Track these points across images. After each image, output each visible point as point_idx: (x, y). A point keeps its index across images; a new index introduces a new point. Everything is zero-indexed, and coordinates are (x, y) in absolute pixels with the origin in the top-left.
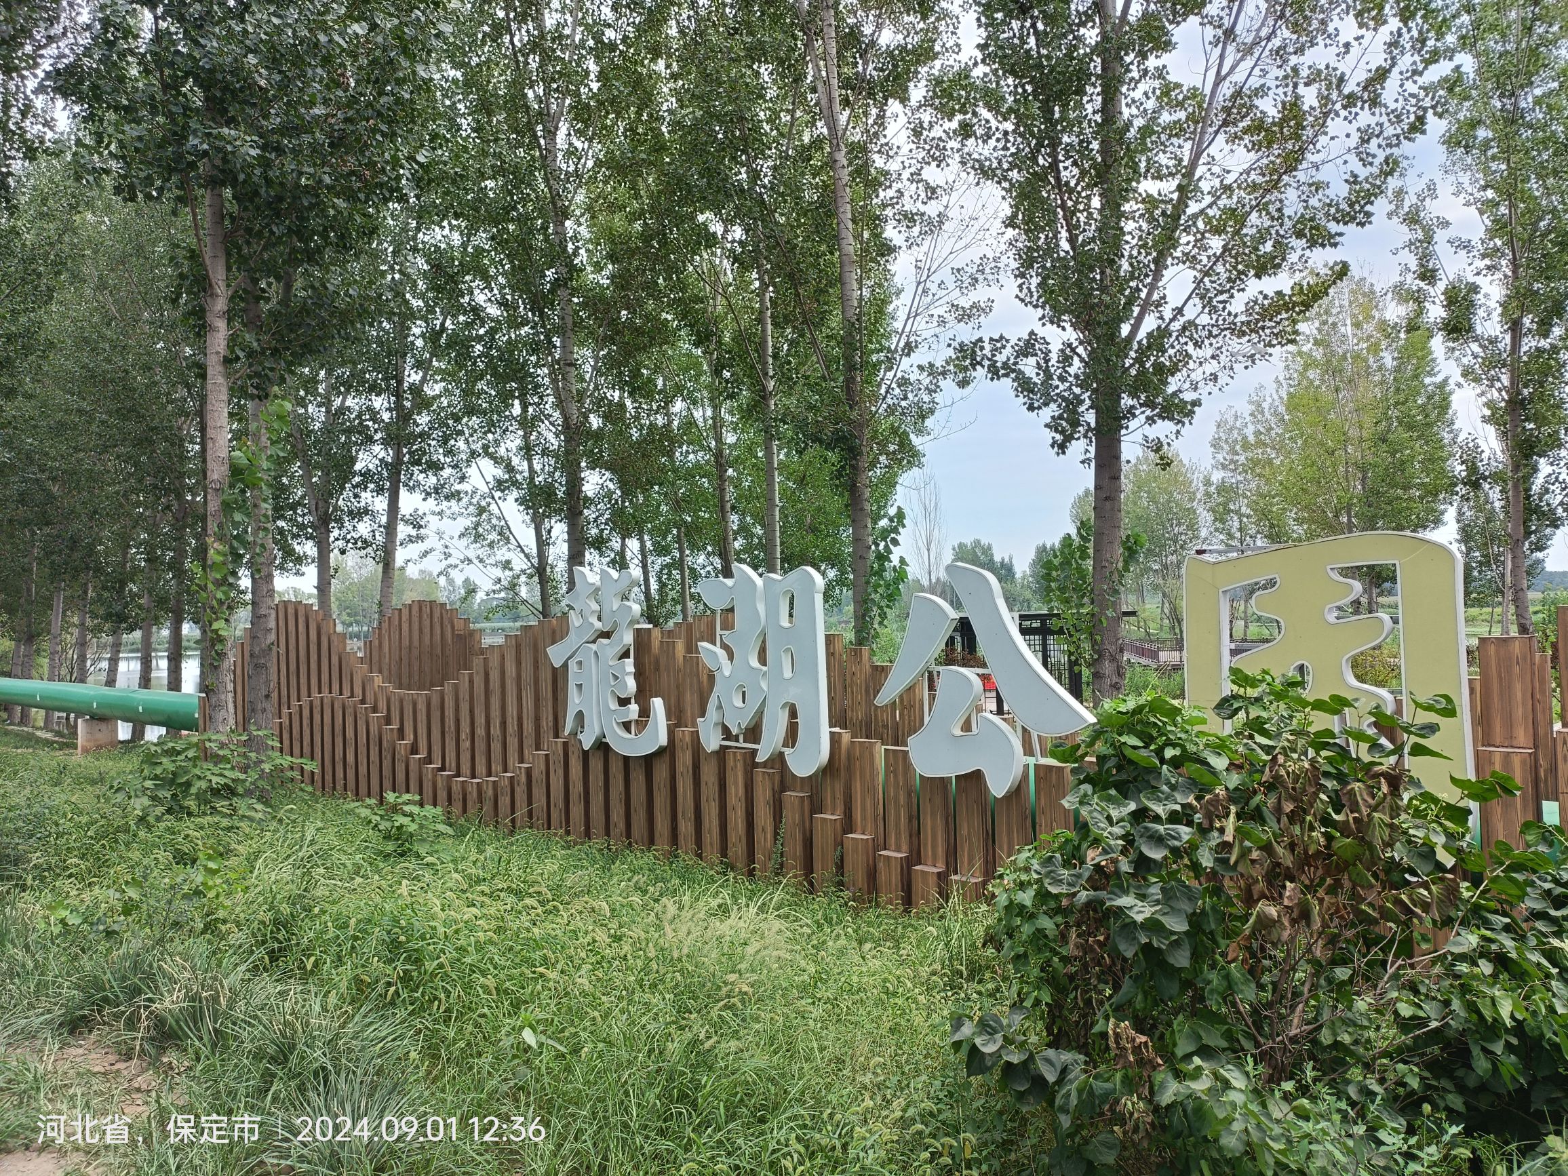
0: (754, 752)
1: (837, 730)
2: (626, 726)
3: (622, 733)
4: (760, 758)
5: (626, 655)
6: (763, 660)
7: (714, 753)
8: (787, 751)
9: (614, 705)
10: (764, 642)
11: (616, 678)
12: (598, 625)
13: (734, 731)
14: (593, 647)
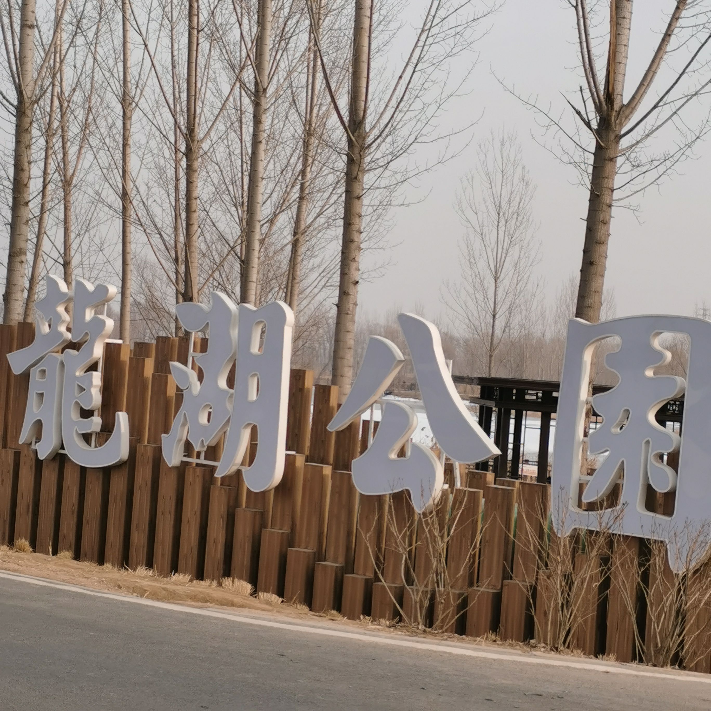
0: (213, 469)
1: (293, 453)
2: (87, 438)
3: (81, 444)
4: (218, 475)
5: (93, 367)
6: (231, 382)
7: (173, 467)
8: (244, 469)
9: (75, 415)
10: (234, 366)
11: (82, 389)
12: (69, 336)
13: (197, 448)
14: (60, 357)
